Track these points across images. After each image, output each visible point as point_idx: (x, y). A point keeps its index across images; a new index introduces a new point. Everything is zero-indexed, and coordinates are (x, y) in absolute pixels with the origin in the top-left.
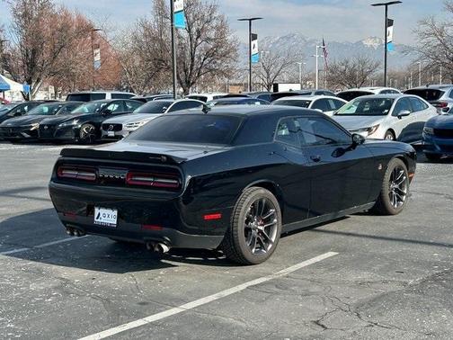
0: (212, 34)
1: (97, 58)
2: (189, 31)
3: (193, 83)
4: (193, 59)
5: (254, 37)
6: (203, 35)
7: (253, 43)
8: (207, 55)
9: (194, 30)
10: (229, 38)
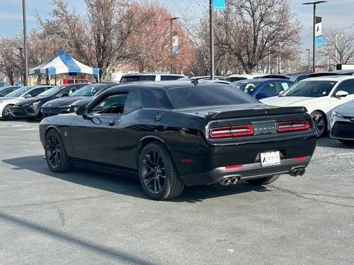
0: (274, 18)
1: (175, 44)
2: (253, 16)
3: (255, 65)
4: (255, 42)
5: (318, 20)
6: (266, 19)
7: (317, 25)
8: (269, 39)
9: (257, 14)
10: (292, 21)
